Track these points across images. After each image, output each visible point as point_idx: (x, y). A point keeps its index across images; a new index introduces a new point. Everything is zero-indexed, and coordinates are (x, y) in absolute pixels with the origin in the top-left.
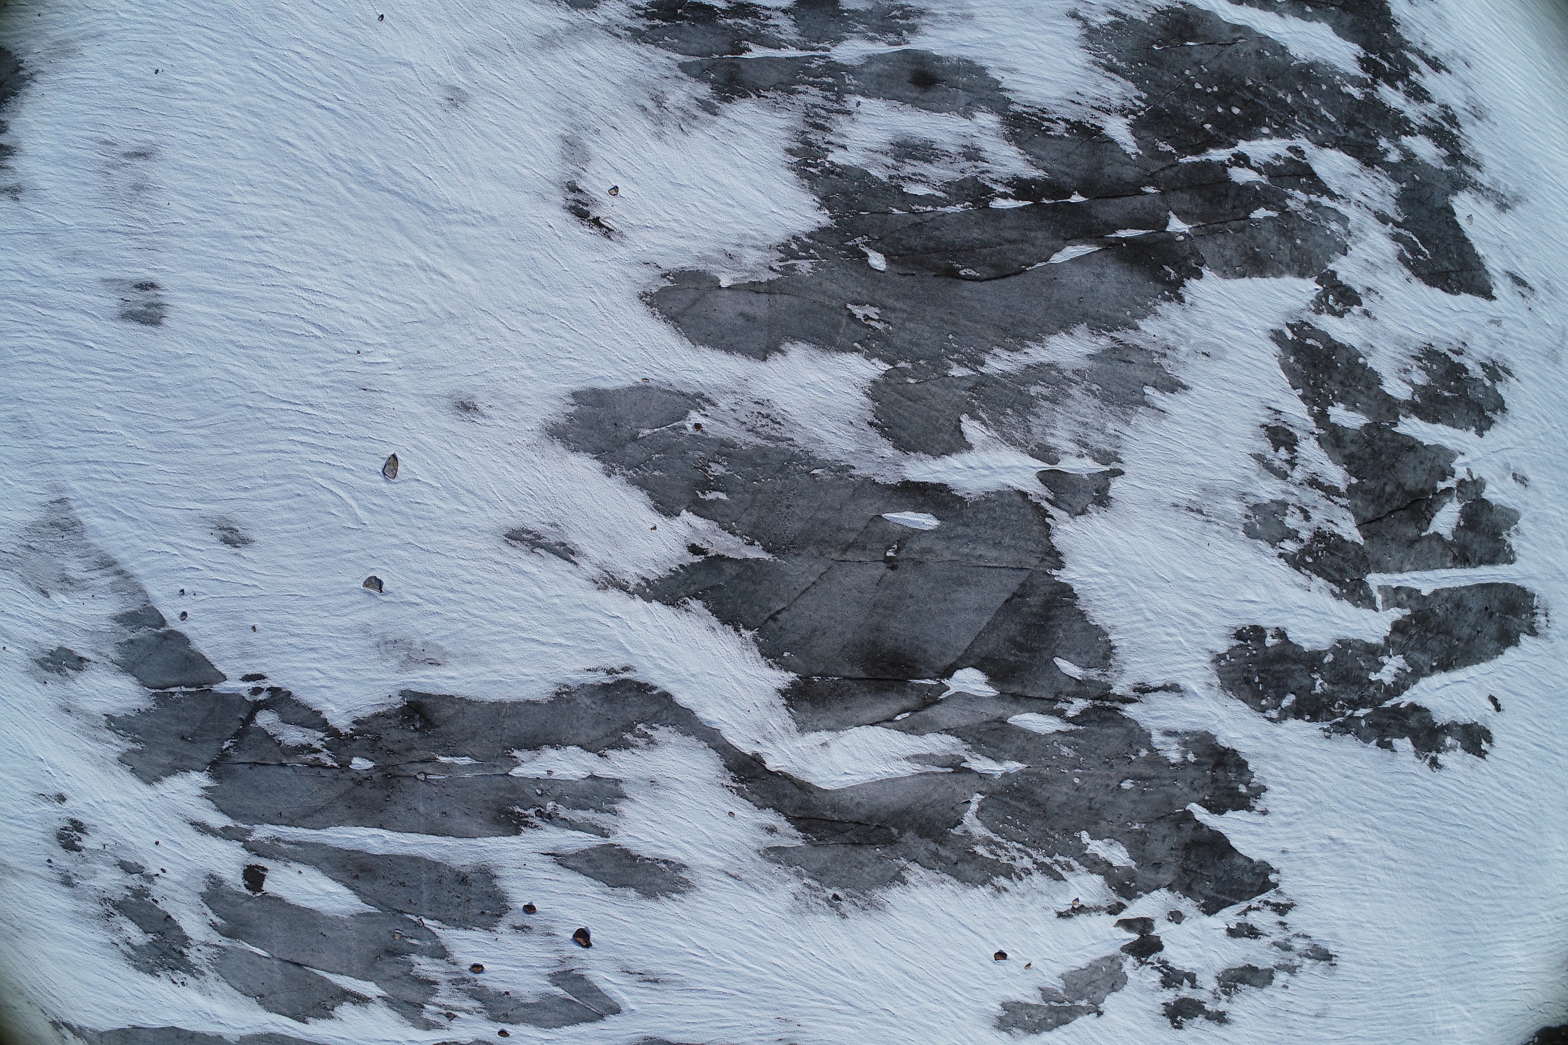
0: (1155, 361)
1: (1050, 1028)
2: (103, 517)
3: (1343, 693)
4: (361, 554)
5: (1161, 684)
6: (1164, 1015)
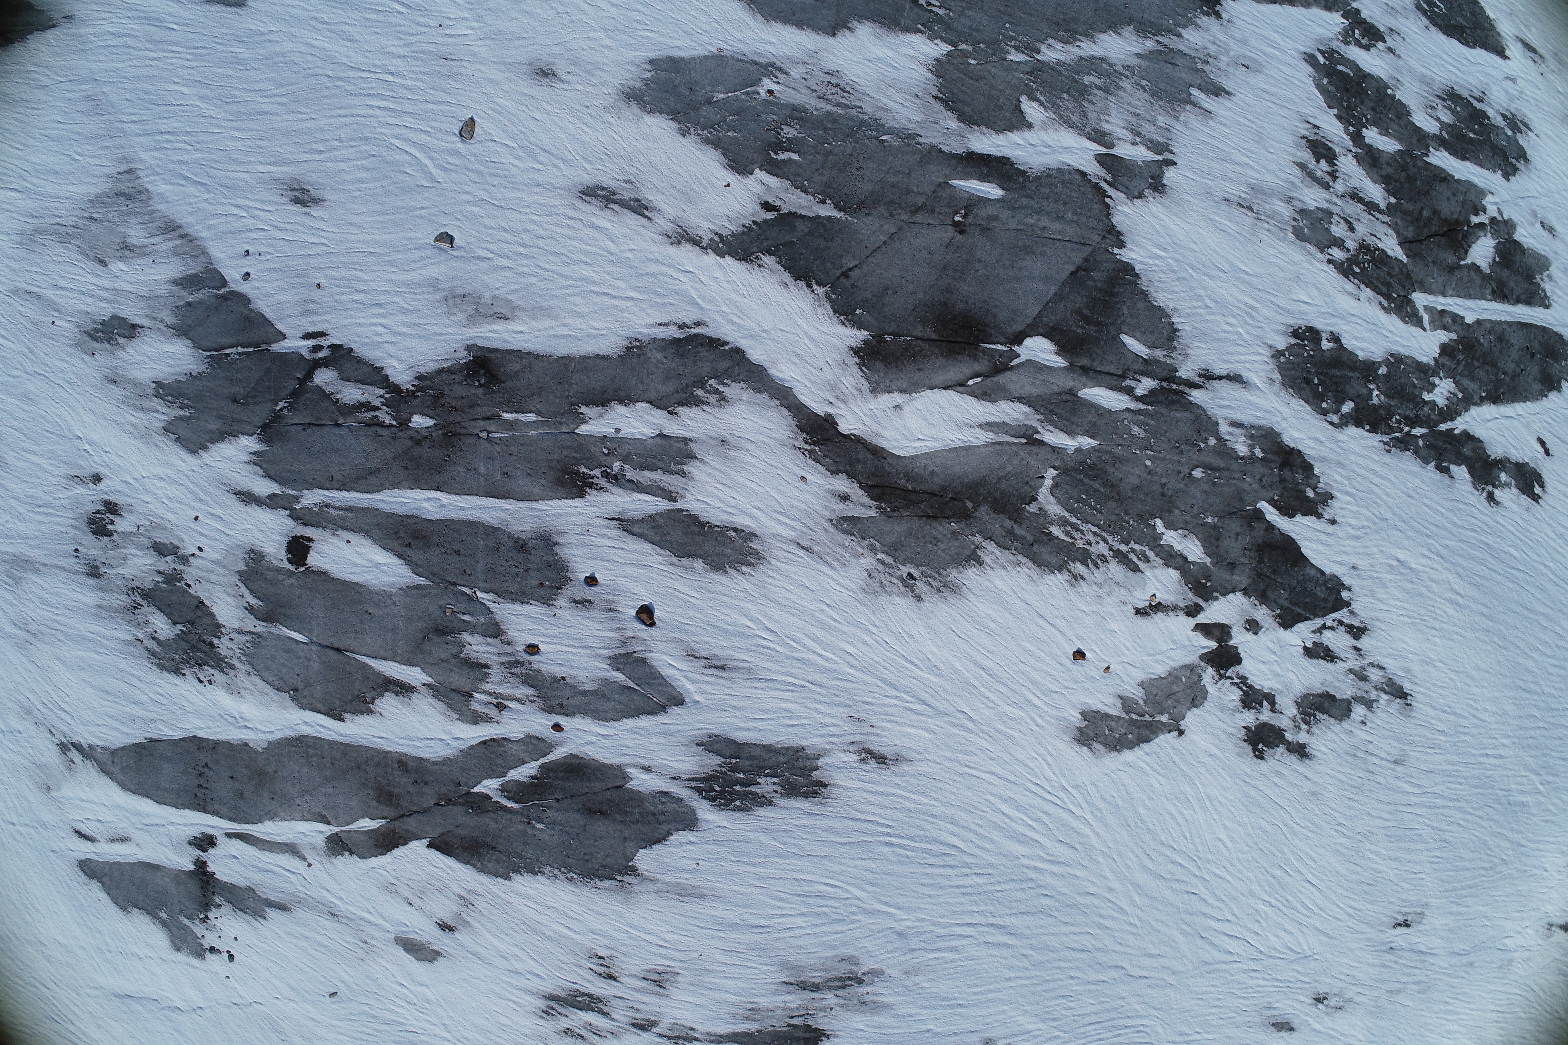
0: (1199, 66)
1: (1131, 746)
2: (171, 184)
3: (1399, 408)
4: (434, 210)
5: (1224, 373)
6: (1245, 741)
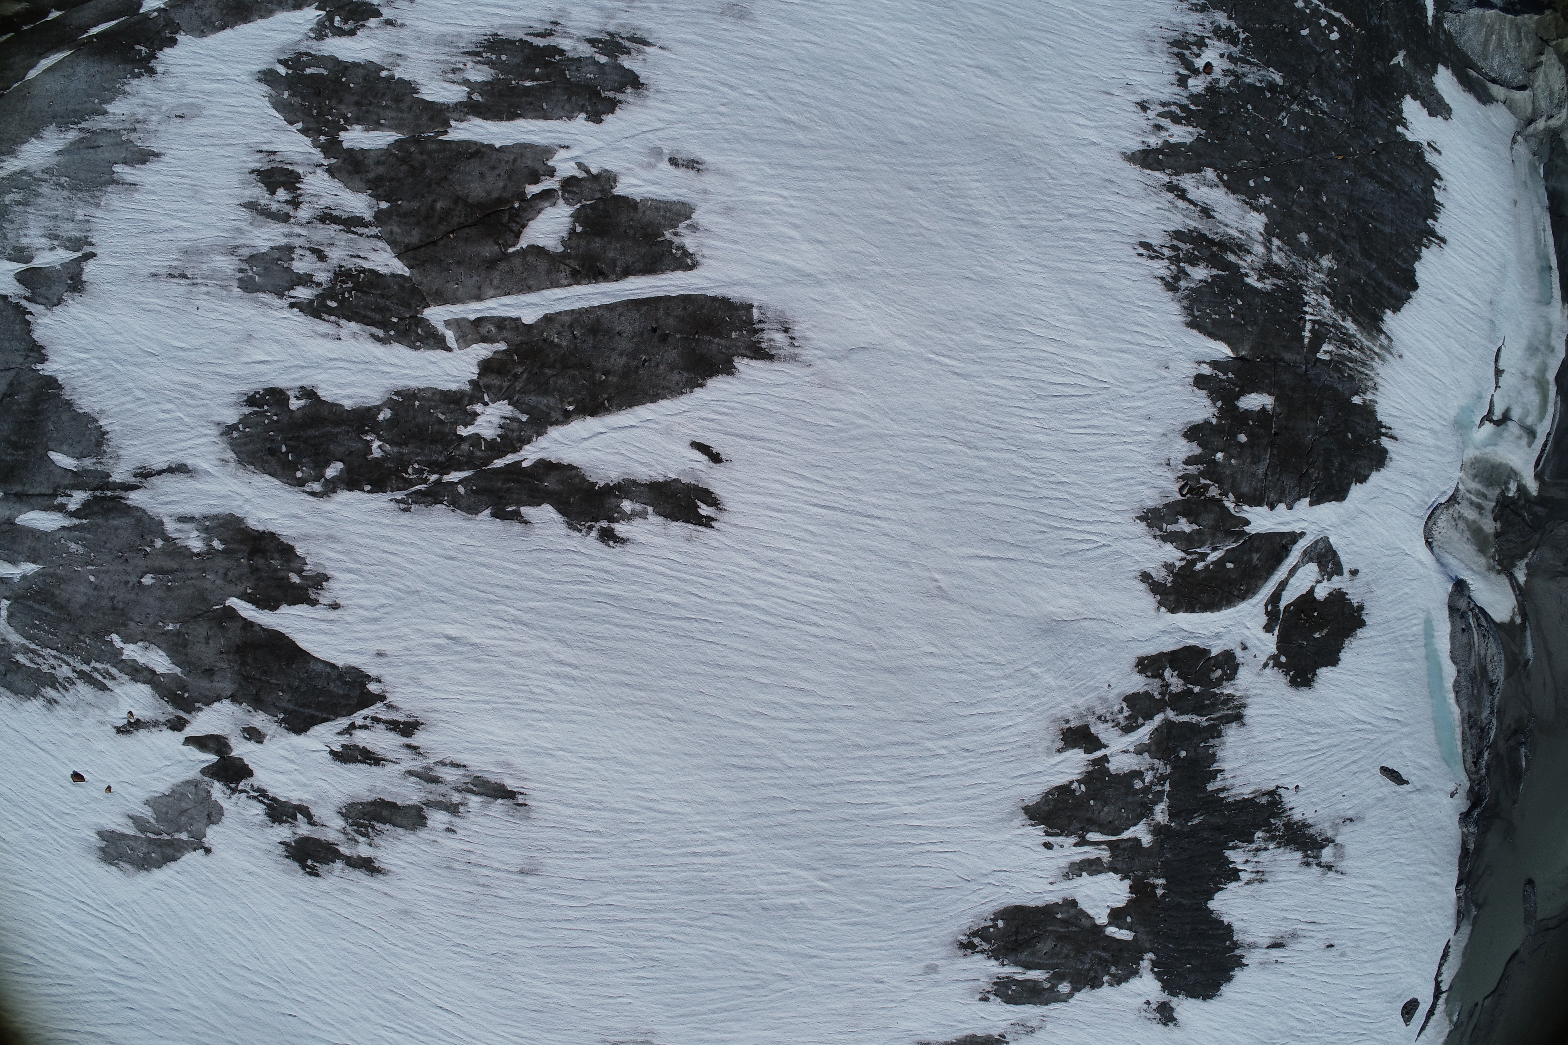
0: (124, 138)
1: (159, 865)
3: (418, 455)
5: (165, 466)
6: (287, 857)
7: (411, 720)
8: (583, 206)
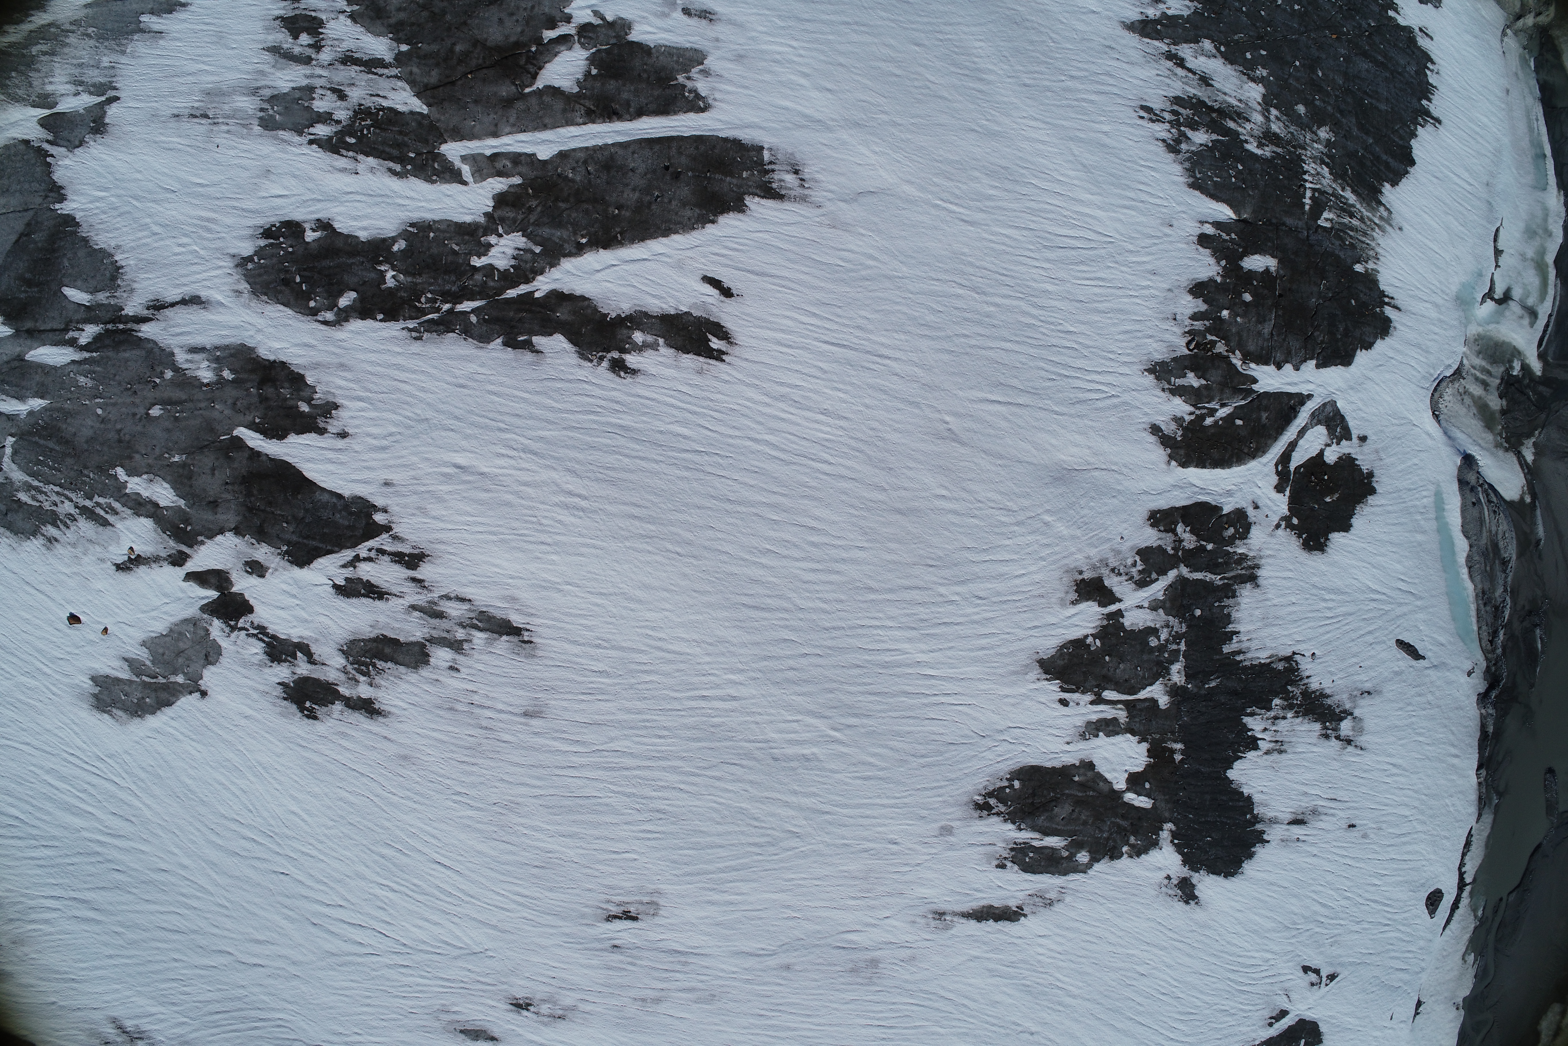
1: (153, 710)
3: (431, 284)
5: (178, 298)
6: (285, 699)
7: (416, 551)
8: (598, 51)
